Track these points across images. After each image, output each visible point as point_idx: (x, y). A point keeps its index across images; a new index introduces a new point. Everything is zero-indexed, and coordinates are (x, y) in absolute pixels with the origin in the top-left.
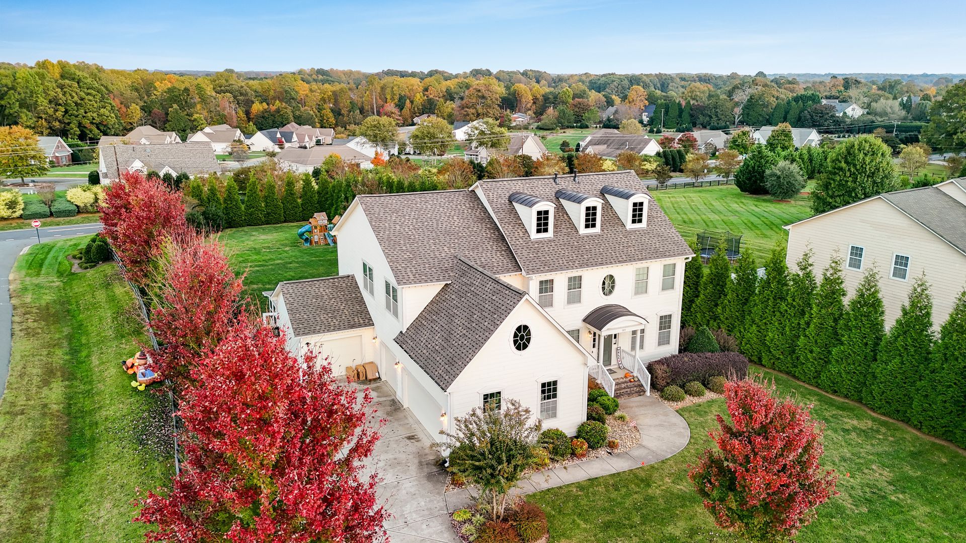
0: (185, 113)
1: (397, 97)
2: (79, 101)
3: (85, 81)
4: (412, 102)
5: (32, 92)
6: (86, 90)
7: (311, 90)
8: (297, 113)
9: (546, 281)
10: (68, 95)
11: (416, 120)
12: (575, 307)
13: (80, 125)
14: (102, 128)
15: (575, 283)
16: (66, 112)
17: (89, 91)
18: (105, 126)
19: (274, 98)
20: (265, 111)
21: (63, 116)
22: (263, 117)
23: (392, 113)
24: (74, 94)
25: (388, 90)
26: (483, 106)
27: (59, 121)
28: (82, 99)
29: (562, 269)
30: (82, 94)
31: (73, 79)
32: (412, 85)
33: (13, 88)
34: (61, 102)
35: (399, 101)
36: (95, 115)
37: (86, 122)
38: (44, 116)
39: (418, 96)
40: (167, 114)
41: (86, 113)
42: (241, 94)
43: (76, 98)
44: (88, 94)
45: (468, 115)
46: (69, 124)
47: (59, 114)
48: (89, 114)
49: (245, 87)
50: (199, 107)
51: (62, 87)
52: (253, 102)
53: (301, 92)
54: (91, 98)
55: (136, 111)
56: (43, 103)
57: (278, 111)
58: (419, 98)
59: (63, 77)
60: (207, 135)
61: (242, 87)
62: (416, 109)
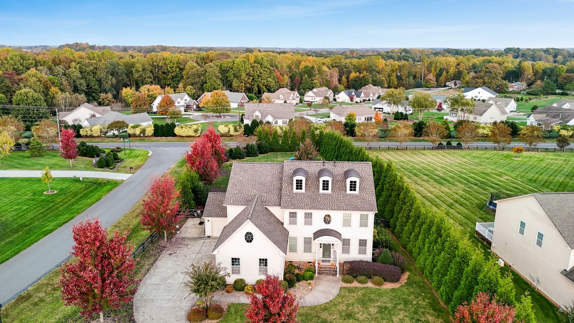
0: (311, 79)
1: (438, 69)
2: (259, 74)
3: (264, 64)
4: (447, 72)
5: (239, 70)
6: (263, 69)
7: (386, 65)
8: (375, 78)
10: (255, 71)
11: (447, 84)
13: (258, 86)
14: (268, 87)
16: (253, 79)
17: (265, 69)
18: (269, 86)
19: (364, 70)
20: (357, 77)
21: (252, 81)
22: (355, 81)
23: (430, 80)
24: (258, 71)
25: (434, 65)
26: (489, 78)
27: (250, 84)
28: (261, 73)
30: (262, 71)
31: (259, 63)
32: (450, 62)
33: (232, 68)
34: (251, 75)
35: (439, 71)
36: (265, 81)
37: (261, 85)
38: (243, 81)
39: (452, 68)
40: (302, 79)
41: (262, 80)
42: (346, 68)
43: (258, 73)
44: (264, 71)
45: (477, 83)
46: (254, 85)
47: (250, 80)
48: (262, 81)
49: (349, 64)
50: (317, 76)
51: (253, 67)
52: (351, 72)
53: (380, 66)
54: (265, 72)
55: (286, 79)
56: (243, 75)
57: (364, 77)
58: (452, 70)
59: (255, 62)
60: (314, 93)
61: (347, 63)
62: (449, 77)
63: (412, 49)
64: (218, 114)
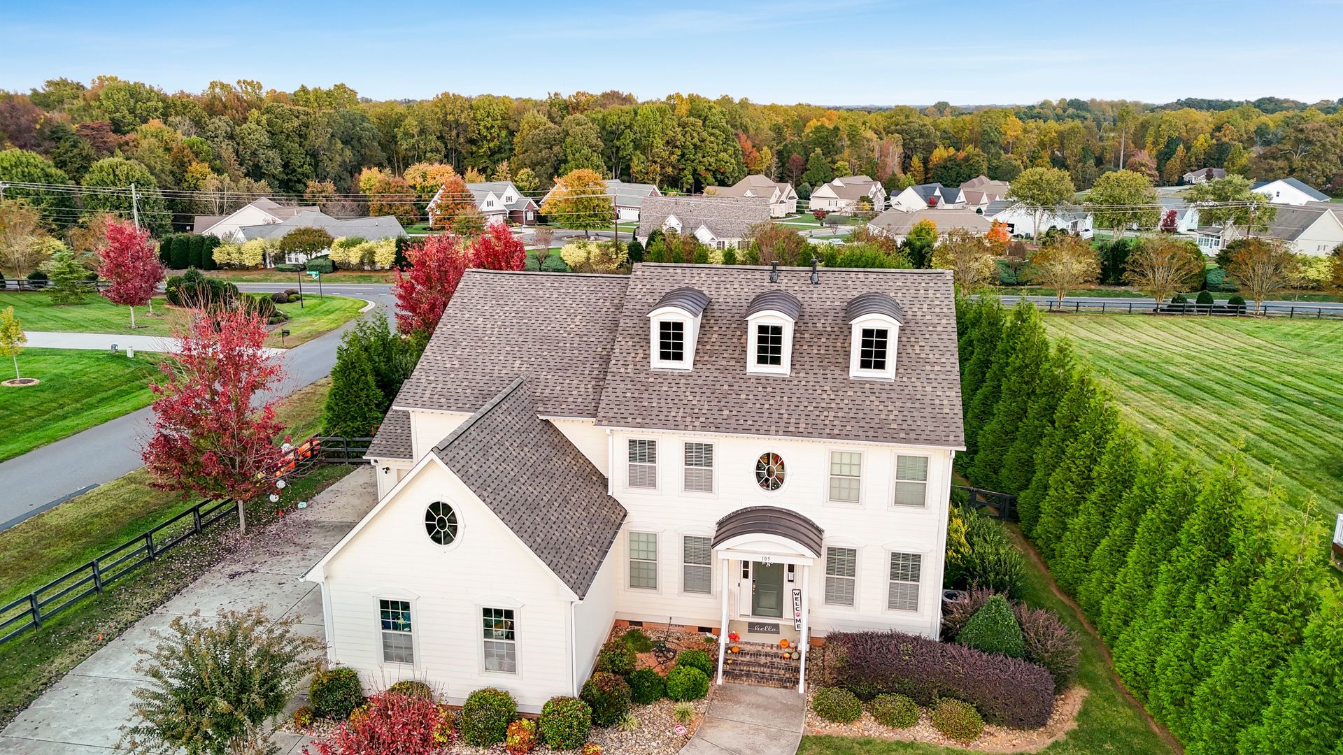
0: (829, 159)
1: (1163, 142)
2: (699, 143)
3: (713, 119)
4: (1188, 149)
5: (649, 132)
6: (710, 130)
7: (1025, 131)
8: (995, 163)
9: (642, 442)
10: (688, 135)
11: (1186, 177)
12: (697, 498)
13: (695, 171)
14: (718, 176)
15: (699, 456)
16: (683, 155)
17: (714, 131)
18: (723, 174)
19: (969, 141)
20: (950, 159)
21: (679, 160)
22: (945, 167)
23: (1142, 165)
24: (695, 134)
25: (1152, 130)
26: (1305, 157)
27: (673, 167)
28: (703, 141)
29: (676, 427)
30: (705, 134)
31: (700, 117)
32: (1196, 122)
33: (630, 127)
34: (678, 143)
35: (1167, 146)
36: (712, 160)
37: (701, 169)
38: (659, 160)
39: (1201, 138)
40: (807, 160)
41: (704, 157)
42: (922, 136)
43: (696, 140)
44: (712, 134)
45: (1272, 170)
46: (684, 169)
47: (674, 158)
48: (705, 159)
49: (929, 126)
50: (847, 152)
51: (683, 125)
52: (936, 147)
53: (1009, 133)
54: (713, 139)
55: (768, 156)
56: (659, 143)
57: (967, 159)
58: (1202, 142)
59: (691, 114)
60: (835, 189)
61: (925, 125)
62: (1193, 159)
63: (1093, 101)
64: (581, 232)
